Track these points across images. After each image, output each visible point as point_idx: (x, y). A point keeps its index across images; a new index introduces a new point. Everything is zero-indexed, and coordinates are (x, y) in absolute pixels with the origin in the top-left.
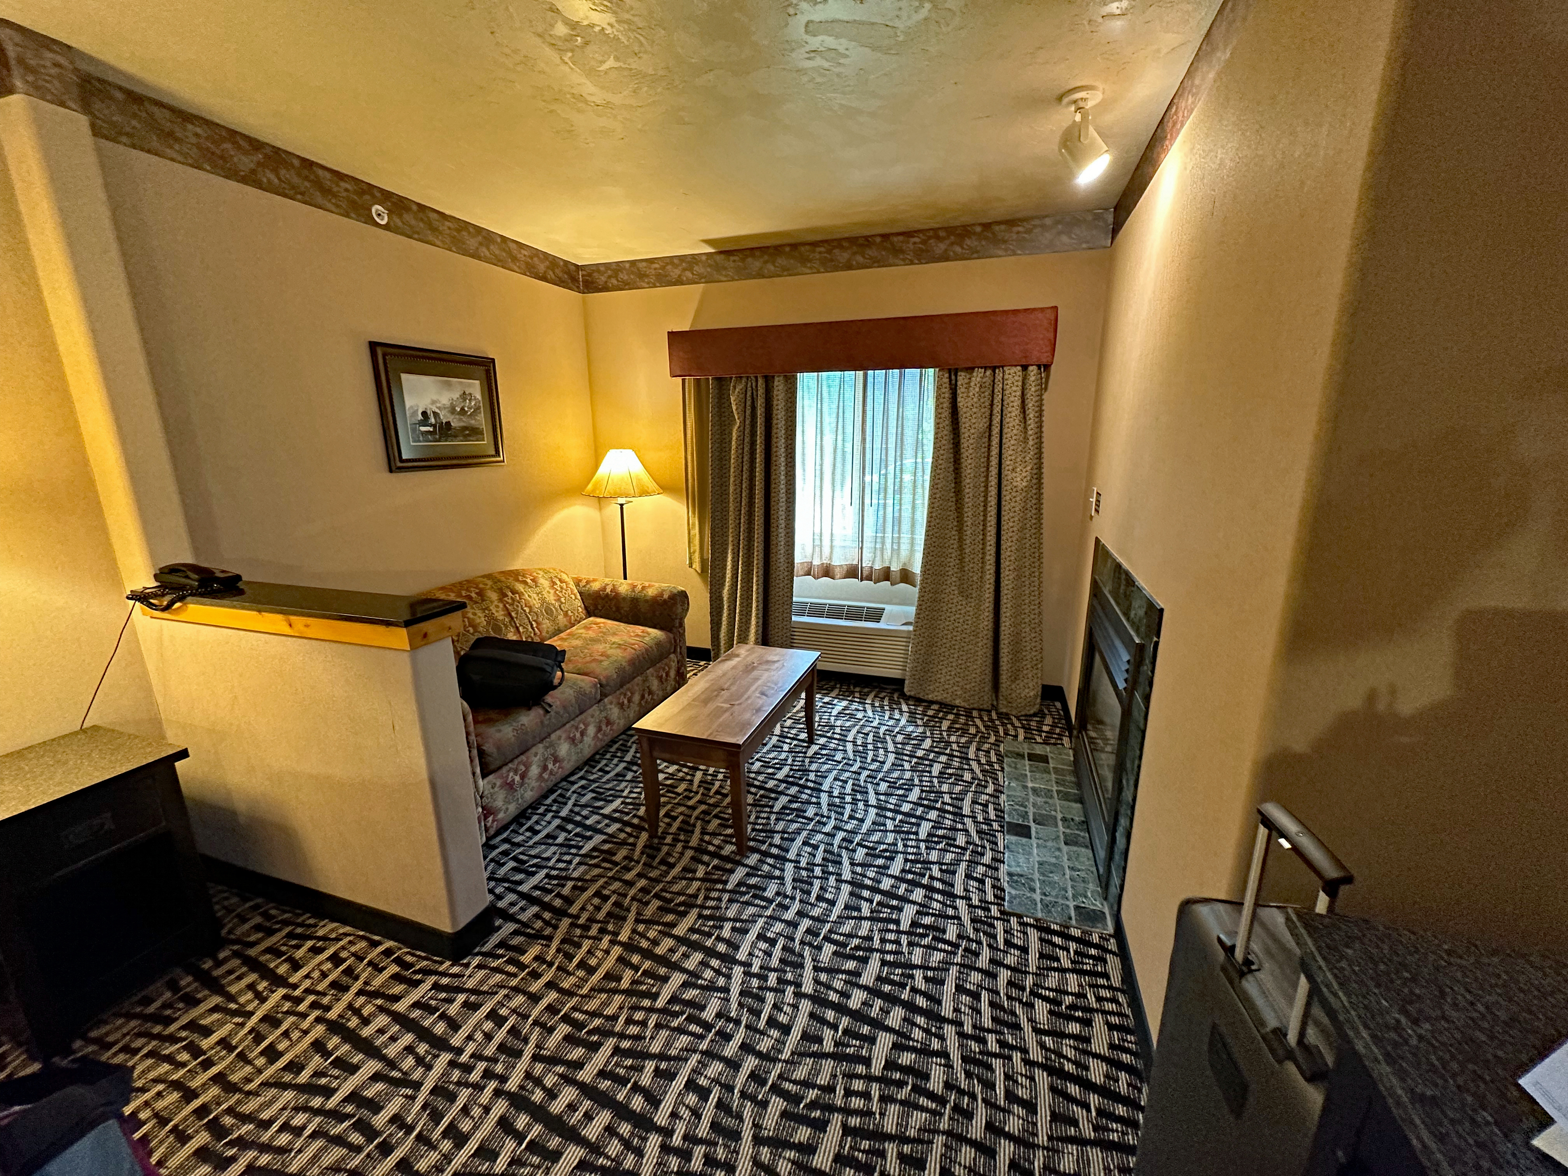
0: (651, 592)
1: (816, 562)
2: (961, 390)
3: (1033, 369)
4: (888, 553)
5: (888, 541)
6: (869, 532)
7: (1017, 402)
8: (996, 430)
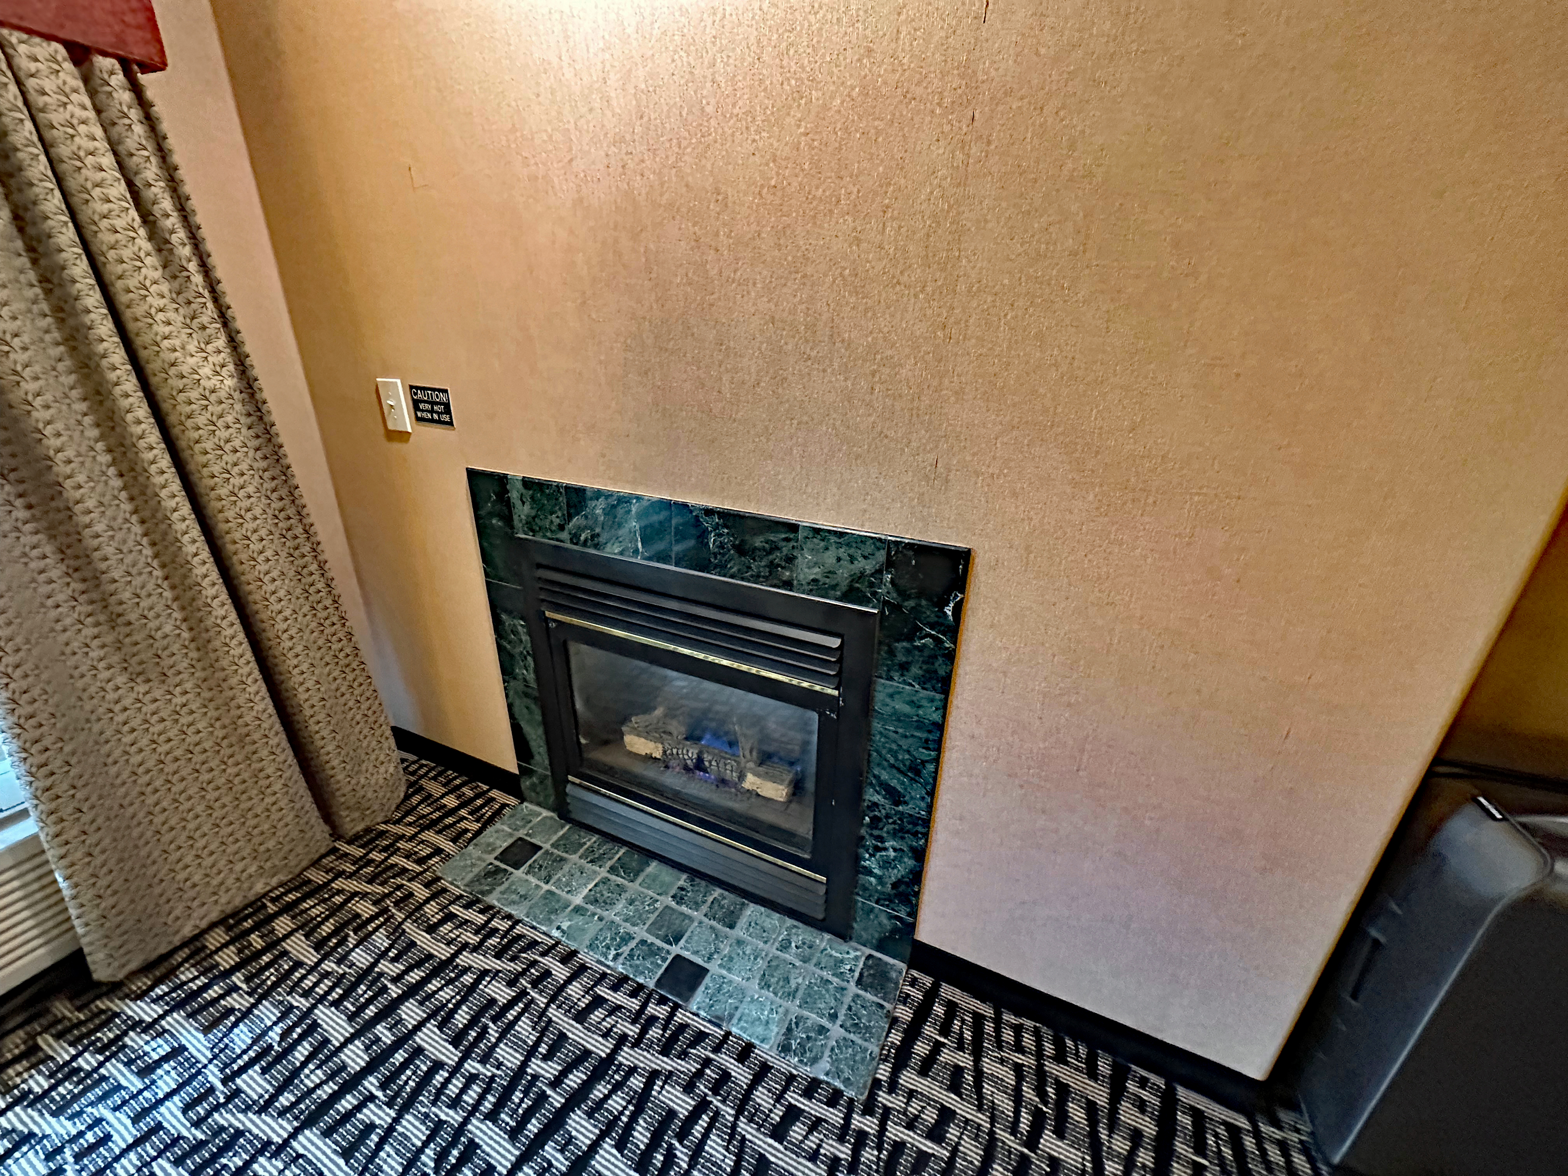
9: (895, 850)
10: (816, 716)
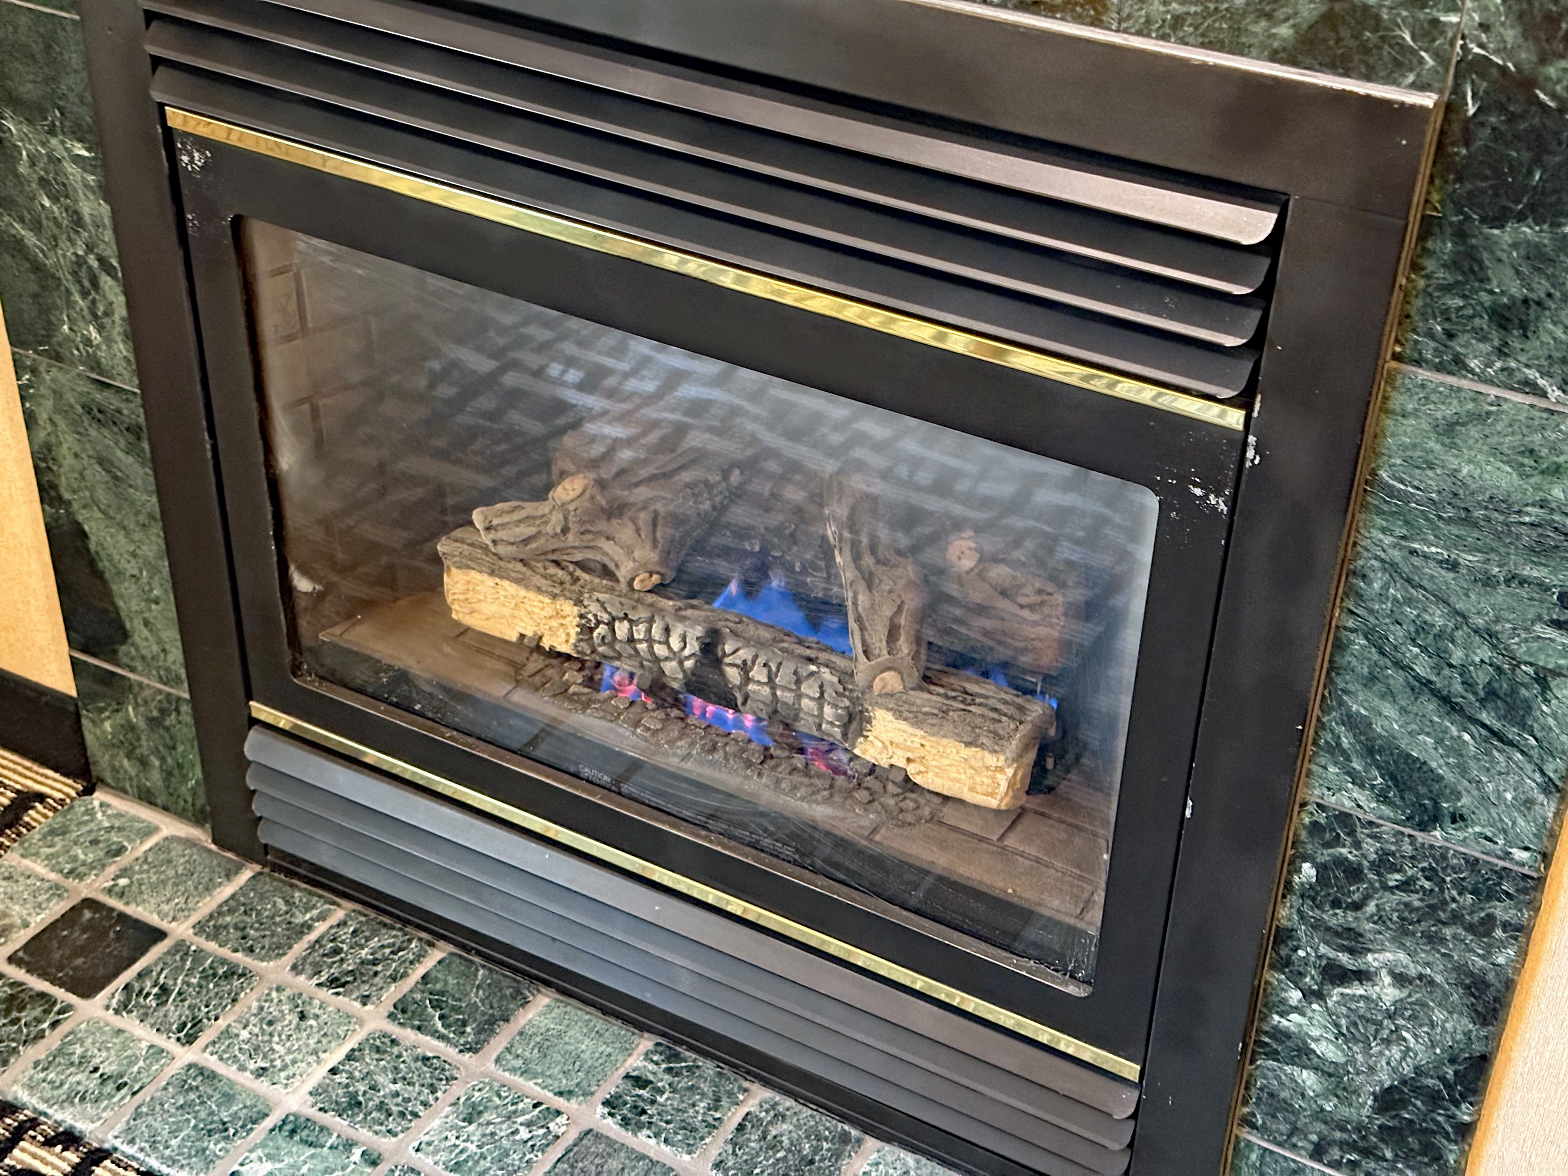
9: (1400, 979)
10: (1152, 502)
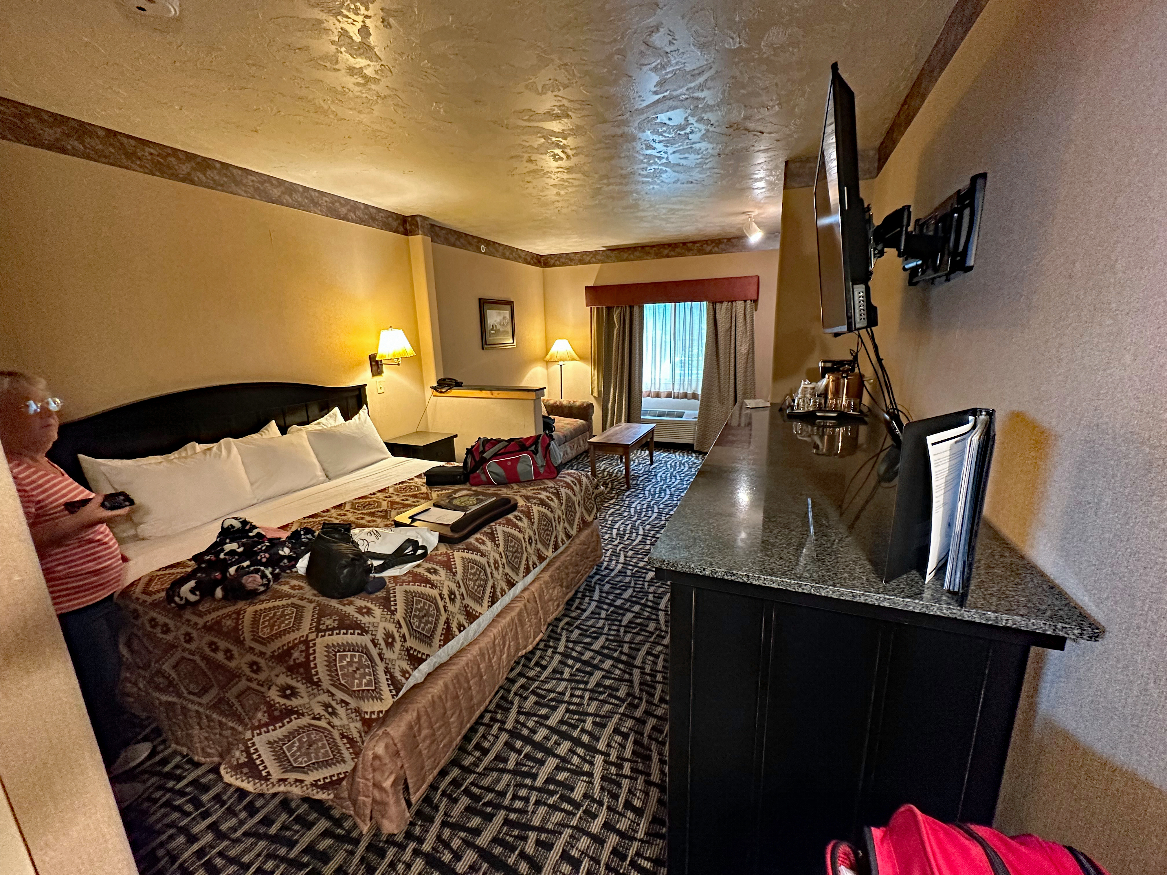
0: (578, 404)
1: (653, 390)
2: (718, 311)
3: (749, 302)
4: (686, 386)
5: (686, 381)
6: (677, 377)
7: (742, 316)
8: (733, 328)
